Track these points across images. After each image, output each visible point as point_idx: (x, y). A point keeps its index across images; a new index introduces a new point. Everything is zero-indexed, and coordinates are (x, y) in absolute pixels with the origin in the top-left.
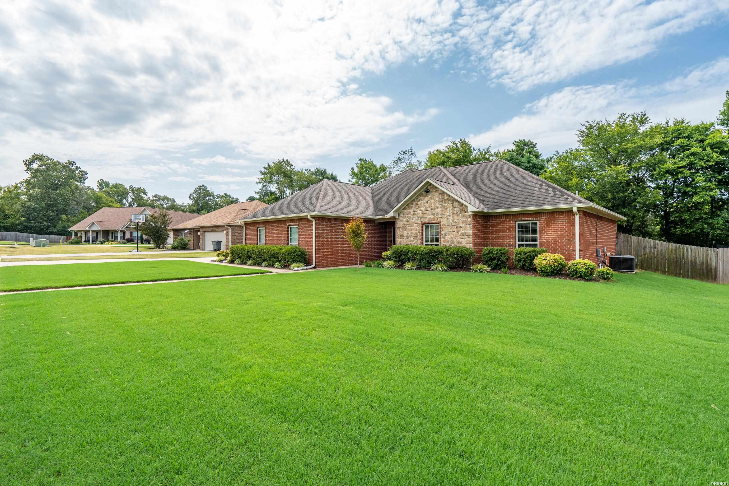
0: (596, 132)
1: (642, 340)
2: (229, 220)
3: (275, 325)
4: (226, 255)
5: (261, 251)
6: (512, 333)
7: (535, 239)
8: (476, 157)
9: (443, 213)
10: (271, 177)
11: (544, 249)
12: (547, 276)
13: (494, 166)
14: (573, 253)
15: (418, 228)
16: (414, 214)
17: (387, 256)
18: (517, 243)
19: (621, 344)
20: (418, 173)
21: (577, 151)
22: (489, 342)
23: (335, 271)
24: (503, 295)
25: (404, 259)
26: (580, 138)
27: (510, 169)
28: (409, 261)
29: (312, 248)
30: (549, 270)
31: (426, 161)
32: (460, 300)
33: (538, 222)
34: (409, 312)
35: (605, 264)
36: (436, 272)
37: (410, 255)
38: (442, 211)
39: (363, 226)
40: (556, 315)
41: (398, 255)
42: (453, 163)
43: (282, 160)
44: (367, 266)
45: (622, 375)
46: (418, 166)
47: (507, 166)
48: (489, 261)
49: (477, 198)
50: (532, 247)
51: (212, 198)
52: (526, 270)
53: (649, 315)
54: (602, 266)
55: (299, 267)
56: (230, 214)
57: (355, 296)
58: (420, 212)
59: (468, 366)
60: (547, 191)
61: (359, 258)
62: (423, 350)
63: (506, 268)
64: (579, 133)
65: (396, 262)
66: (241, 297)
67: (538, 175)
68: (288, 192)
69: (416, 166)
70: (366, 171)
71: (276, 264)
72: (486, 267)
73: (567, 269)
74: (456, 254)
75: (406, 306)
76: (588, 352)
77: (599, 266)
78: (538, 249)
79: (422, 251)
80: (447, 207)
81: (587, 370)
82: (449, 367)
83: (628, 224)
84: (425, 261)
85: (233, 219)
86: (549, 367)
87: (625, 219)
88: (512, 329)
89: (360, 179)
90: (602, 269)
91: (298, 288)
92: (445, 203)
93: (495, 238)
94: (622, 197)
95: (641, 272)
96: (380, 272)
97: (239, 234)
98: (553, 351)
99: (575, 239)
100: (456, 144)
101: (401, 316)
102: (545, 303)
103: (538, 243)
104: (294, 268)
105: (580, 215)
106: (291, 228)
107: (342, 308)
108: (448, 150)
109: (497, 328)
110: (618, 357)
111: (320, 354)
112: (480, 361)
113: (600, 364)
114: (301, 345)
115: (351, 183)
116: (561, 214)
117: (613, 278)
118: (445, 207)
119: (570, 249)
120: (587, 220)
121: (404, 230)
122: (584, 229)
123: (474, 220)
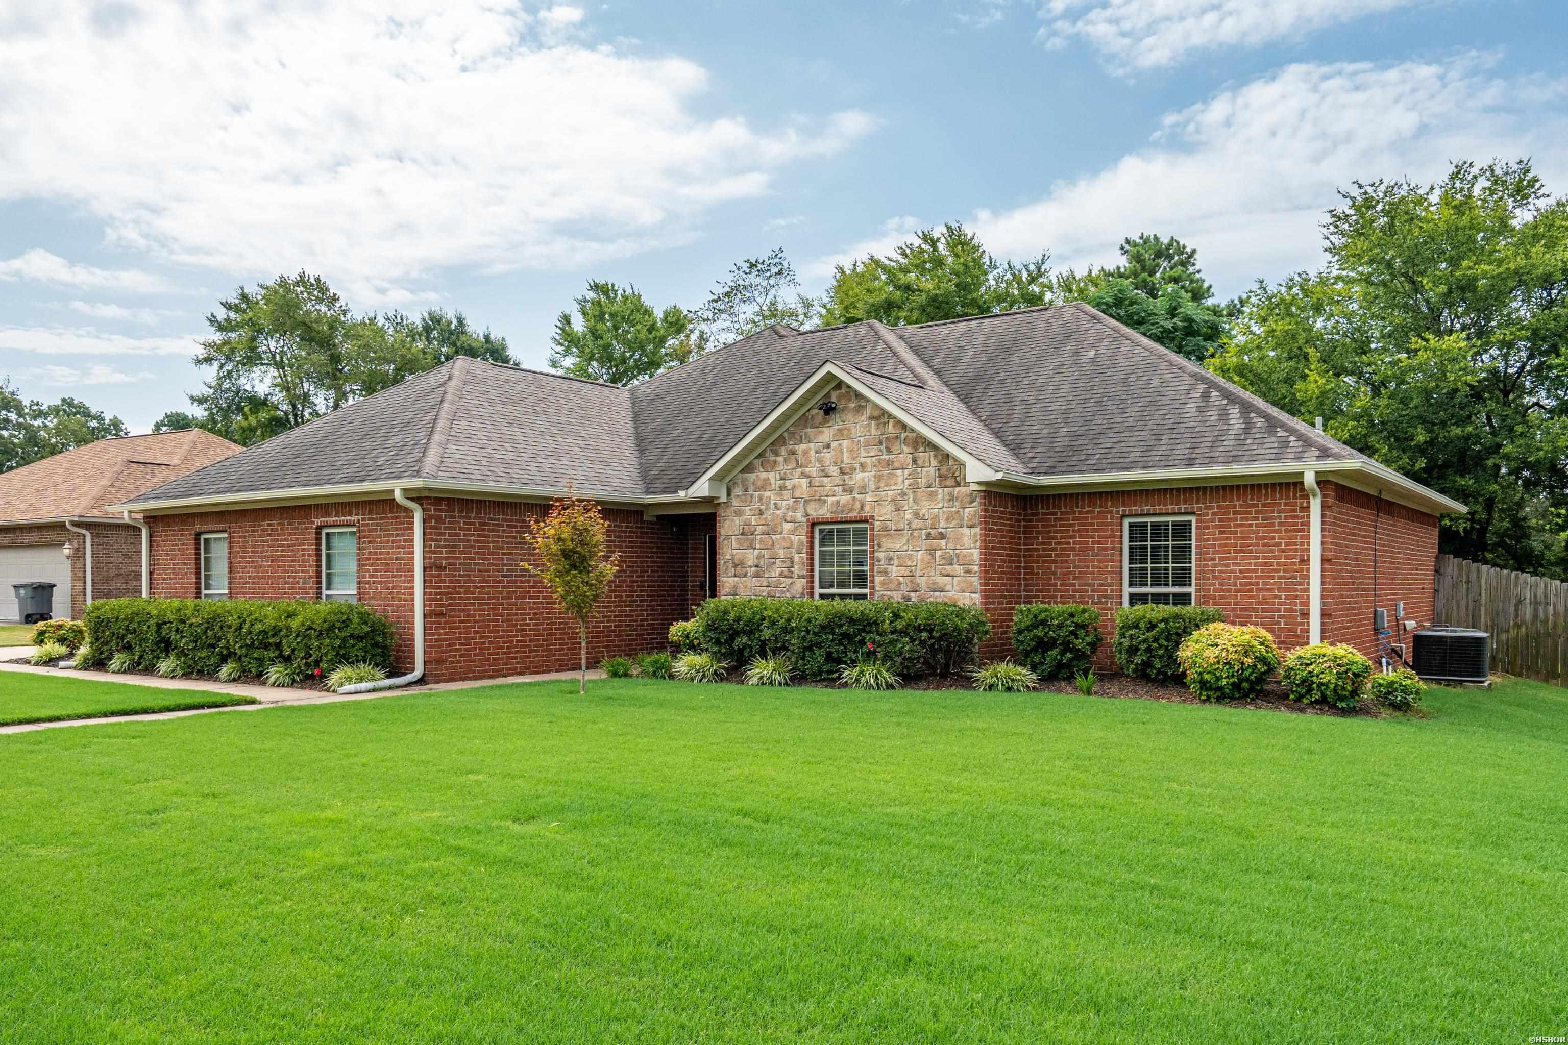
0: (1383, 221)
1: (1491, 904)
2: (84, 502)
3: (261, 903)
4: (70, 640)
5: (213, 621)
6: (1095, 897)
7: (1182, 577)
8: (1000, 291)
9: (882, 484)
10: (253, 339)
11: (1211, 609)
12: (1219, 700)
13: (1056, 325)
14: (1301, 624)
15: (795, 539)
16: (782, 488)
17: (687, 637)
18: (1127, 590)
19: (1430, 920)
20: (794, 344)
21: (1323, 281)
22: (1022, 930)
23: (496, 692)
24: (1077, 767)
25: (745, 646)
26: (1332, 238)
27: (1108, 336)
28: (764, 656)
29: (413, 611)
30: (1224, 682)
31: (826, 300)
32: (931, 788)
33: (1193, 519)
34: (756, 835)
35: (1400, 656)
36: (858, 691)
37: (767, 633)
38: (879, 478)
39: (598, 530)
40: (1239, 832)
41: (724, 632)
42: (923, 309)
43: (294, 276)
44: (615, 674)
45: (1422, 1019)
46: (801, 317)
47: (1099, 326)
48: (1034, 650)
49: (998, 434)
50: (1175, 604)
51: (13, 416)
52: (1154, 680)
53: (1520, 821)
54: (1388, 664)
55: (361, 680)
56: (88, 479)
57: (567, 782)
58: (804, 481)
59: (946, 1016)
60: (1223, 415)
61: (584, 644)
62: (796, 969)
63: (1090, 676)
64: (1330, 221)
65: (718, 657)
66: (128, 798)
67: (1201, 358)
68: (321, 400)
69: (793, 314)
70: (616, 328)
71: (273, 669)
72: (1024, 671)
73: (1281, 677)
74: (925, 629)
75: (745, 815)
76: (1330, 949)
77: (1381, 664)
78: (1190, 610)
79: (809, 621)
80: (896, 465)
81: (1320, 1009)
82: (881, 1023)
83: (1472, 527)
84: (819, 655)
85: (101, 500)
86: (1205, 1005)
87: (1464, 509)
88: (1097, 882)
89: (591, 358)
90: (1388, 674)
91: (352, 760)
92: (889, 450)
93: (1054, 573)
94: (1458, 437)
95: (1505, 682)
96: (662, 695)
97: (126, 556)
98: (1223, 952)
99: (1308, 577)
100: (934, 243)
101: (725, 852)
102: (1209, 791)
103: (1192, 590)
104: (341, 685)
105: (1324, 496)
106: (328, 534)
107: (516, 828)
108: (902, 260)
109: (1048, 882)
110: (1418, 963)
111: (426, 1002)
112: (987, 995)
113: (1362, 987)
114: (358, 973)
115: (561, 372)
116: (1266, 495)
117: (1423, 705)
118: (889, 463)
119: (1291, 610)
120: (1348, 515)
121: (746, 545)
122: (1336, 544)
123: (986, 511)
